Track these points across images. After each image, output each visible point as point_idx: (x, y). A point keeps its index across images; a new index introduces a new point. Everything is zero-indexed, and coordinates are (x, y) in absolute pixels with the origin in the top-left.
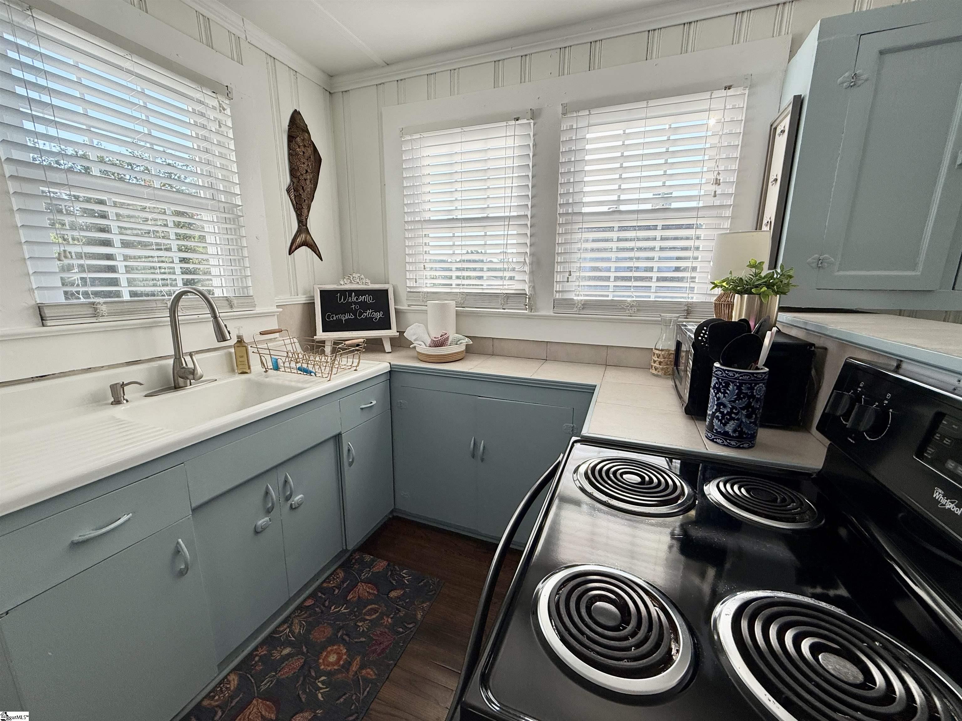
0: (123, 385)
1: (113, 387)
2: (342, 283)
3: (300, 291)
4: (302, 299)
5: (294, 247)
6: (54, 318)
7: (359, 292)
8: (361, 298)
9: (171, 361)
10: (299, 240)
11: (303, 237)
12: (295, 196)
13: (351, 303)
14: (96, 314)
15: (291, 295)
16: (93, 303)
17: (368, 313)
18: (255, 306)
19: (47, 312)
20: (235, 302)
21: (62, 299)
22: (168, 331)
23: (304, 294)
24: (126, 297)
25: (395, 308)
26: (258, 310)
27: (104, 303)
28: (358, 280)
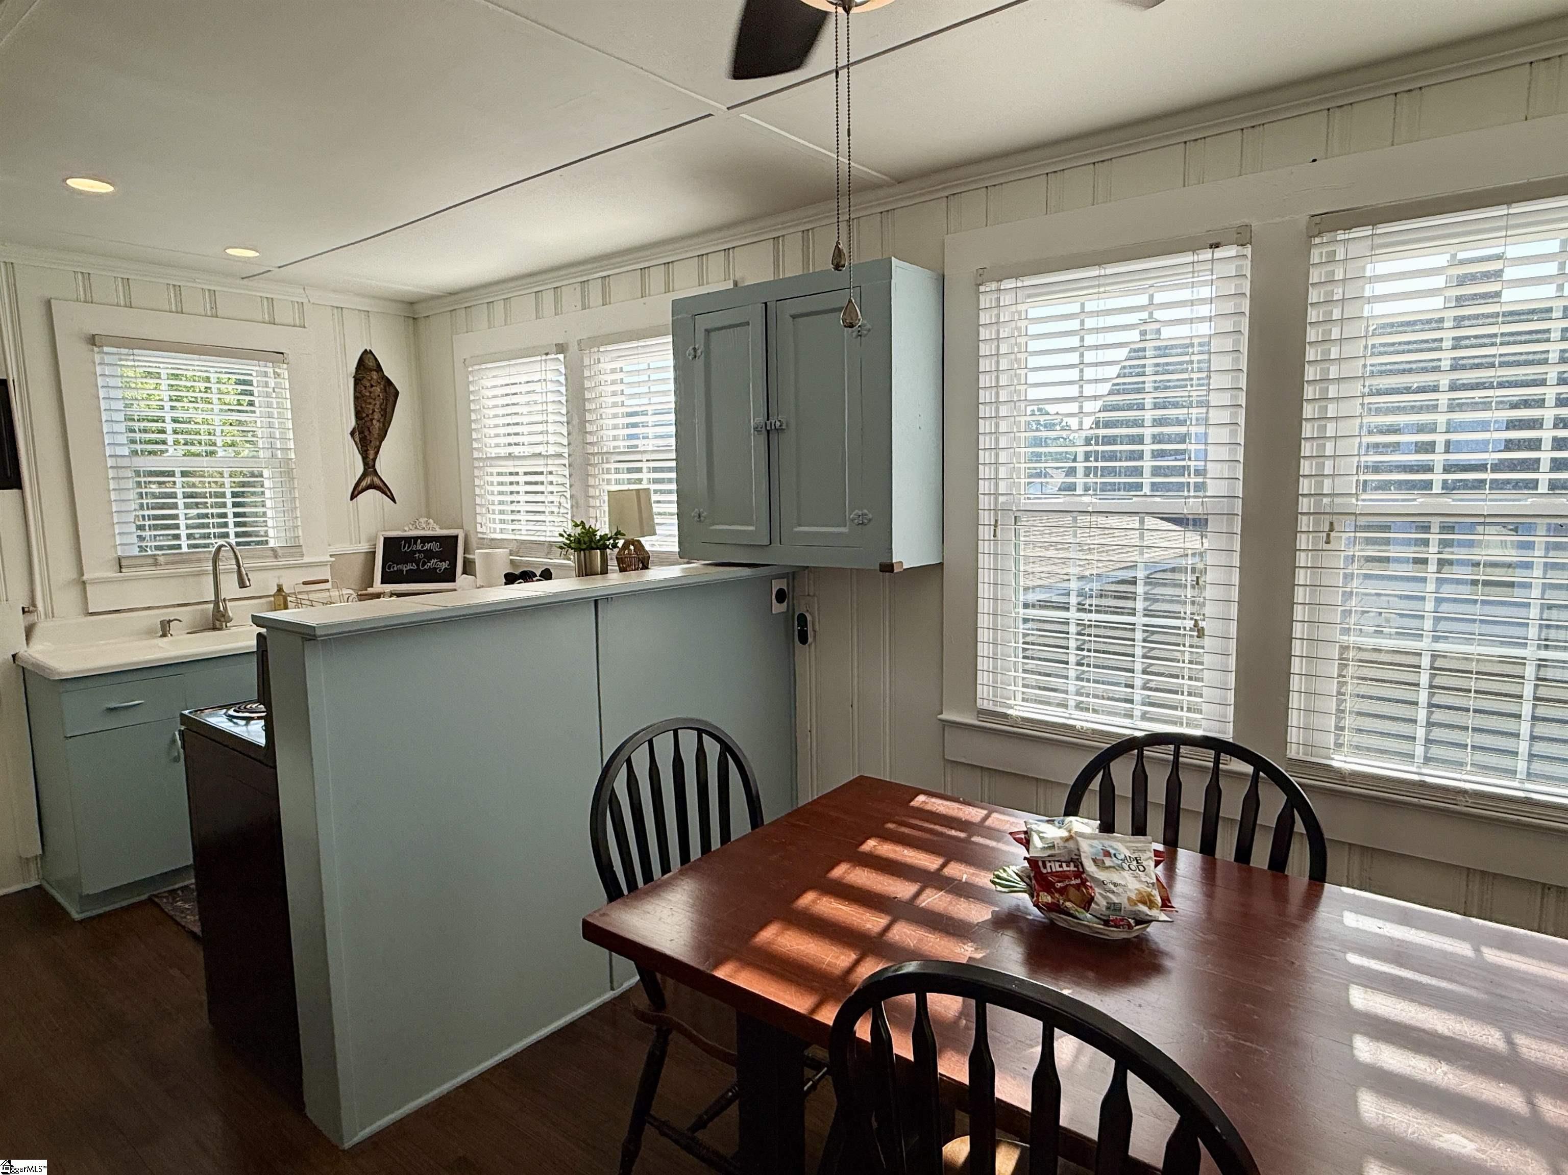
0: (169, 621)
1: (162, 622)
2: (407, 529)
3: (363, 537)
4: (364, 547)
5: (356, 493)
6: (128, 567)
7: (425, 539)
8: (427, 546)
9: (212, 606)
10: (364, 484)
11: (368, 481)
12: (360, 440)
13: (414, 552)
14: (156, 564)
15: (351, 543)
16: (154, 555)
17: (433, 563)
18: (302, 555)
19: (124, 563)
20: (280, 552)
21: (136, 552)
22: (211, 578)
23: (368, 541)
24: (185, 549)
25: (465, 558)
26: (306, 560)
27: (163, 555)
28: (424, 526)
